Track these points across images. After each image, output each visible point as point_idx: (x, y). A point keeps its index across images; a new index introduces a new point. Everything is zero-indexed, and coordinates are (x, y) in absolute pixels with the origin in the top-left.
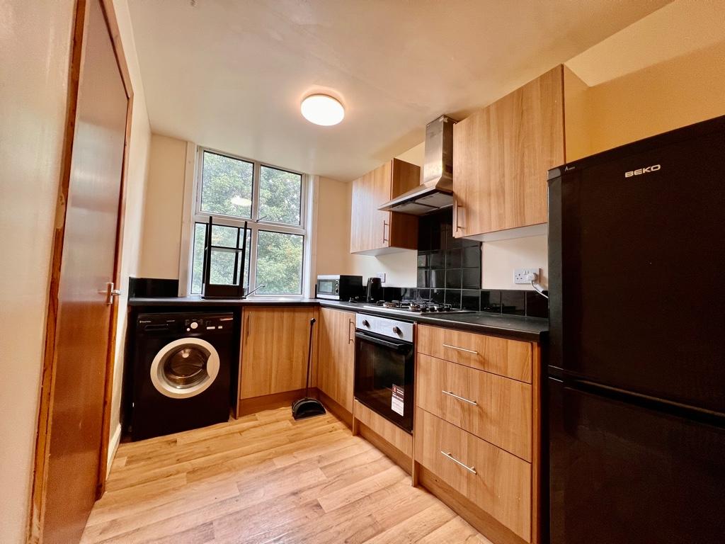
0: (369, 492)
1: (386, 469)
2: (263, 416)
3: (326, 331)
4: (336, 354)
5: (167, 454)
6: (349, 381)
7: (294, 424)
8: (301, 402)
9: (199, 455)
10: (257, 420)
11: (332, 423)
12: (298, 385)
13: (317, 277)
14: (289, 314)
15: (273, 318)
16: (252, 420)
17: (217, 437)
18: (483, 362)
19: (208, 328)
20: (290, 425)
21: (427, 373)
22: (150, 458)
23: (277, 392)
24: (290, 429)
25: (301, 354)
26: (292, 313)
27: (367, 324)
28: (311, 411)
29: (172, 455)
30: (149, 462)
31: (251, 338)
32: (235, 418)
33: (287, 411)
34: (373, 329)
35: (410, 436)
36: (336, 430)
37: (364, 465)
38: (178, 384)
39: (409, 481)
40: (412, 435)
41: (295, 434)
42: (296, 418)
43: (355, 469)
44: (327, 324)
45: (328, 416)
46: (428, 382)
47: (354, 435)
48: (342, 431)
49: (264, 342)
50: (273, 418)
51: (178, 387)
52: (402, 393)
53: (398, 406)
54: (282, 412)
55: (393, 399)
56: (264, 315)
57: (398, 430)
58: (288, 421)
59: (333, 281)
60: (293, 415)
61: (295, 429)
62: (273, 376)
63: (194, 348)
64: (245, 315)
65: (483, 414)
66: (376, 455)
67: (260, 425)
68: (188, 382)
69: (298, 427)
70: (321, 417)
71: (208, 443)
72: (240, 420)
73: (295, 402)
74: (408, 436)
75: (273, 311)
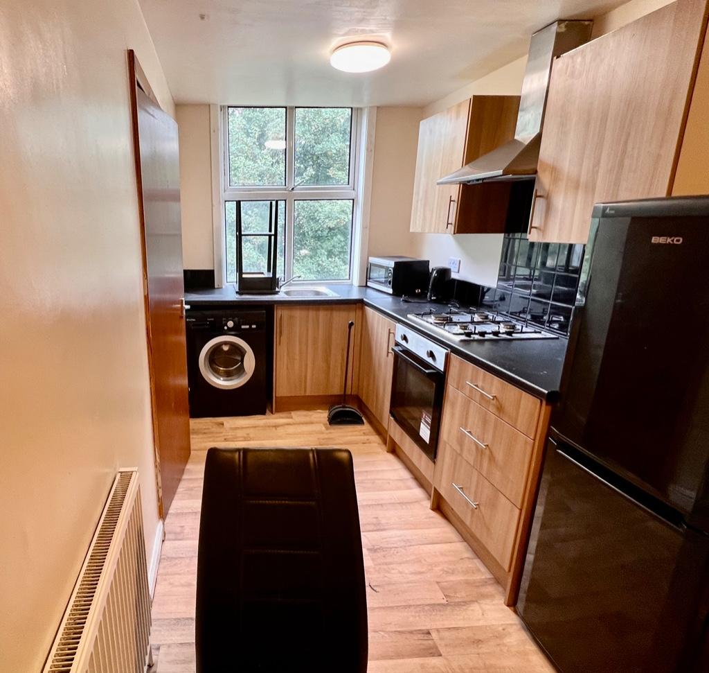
0: (383, 502)
1: (409, 488)
2: (298, 416)
3: (369, 335)
4: (377, 365)
5: (217, 433)
6: (386, 395)
7: (327, 429)
8: (338, 408)
9: (241, 439)
10: (292, 418)
11: (368, 435)
12: (336, 390)
13: (368, 259)
14: (326, 313)
15: (308, 317)
16: (289, 418)
17: (255, 427)
18: (500, 409)
19: (243, 327)
20: (324, 428)
21: (453, 405)
22: (205, 433)
23: (313, 394)
24: (322, 433)
25: (339, 357)
26: (329, 312)
27: (405, 338)
28: (348, 419)
29: (221, 435)
30: (205, 436)
31: (284, 339)
32: (272, 413)
33: (322, 415)
34: (410, 346)
35: (433, 464)
36: (370, 443)
37: (387, 480)
38: (221, 376)
39: (428, 504)
40: (434, 462)
41: (326, 439)
42: (330, 423)
43: (376, 481)
44: (370, 328)
45: (366, 427)
46: (453, 415)
47: (388, 452)
48: (376, 445)
49: (298, 343)
50: (308, 419)
51: (222, 379)
52: (429, 421)
53: (425, 433)
54: (319, 415)
55: (422, 425)
56: (298, 314)
57: (424, 456)
58: (322, 425)
59: (387, 269)
60: (328, 420)
61: (327, 434)
62: (308, 378)
63: (232, 345)
64: (278, 313)
65: (492, 458)
66: (405, 474)
67: (294, 424)
68: (228, 375)
69: (330, 433)
70: (358, 427)
71: (248, 431)
72: (277, 415)
73: (332, 406)
74: (431, 463)
75: (308, 309)
